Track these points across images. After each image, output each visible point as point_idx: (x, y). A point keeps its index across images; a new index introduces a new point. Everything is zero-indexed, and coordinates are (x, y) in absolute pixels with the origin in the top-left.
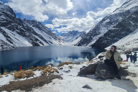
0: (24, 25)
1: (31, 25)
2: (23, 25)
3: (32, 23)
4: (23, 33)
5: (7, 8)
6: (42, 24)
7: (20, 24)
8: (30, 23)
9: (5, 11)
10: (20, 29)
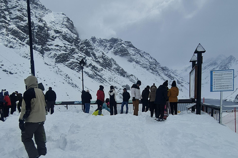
0: (97, 54)
1: (110, 51)
2: (94, 55)
3: (111, 47)
4: (98, 75)
5: (61, 19)
6: (134, 47)
7: (89, 52)
8: (106, 46)
9: (58, 28)
10: (90, 65)
